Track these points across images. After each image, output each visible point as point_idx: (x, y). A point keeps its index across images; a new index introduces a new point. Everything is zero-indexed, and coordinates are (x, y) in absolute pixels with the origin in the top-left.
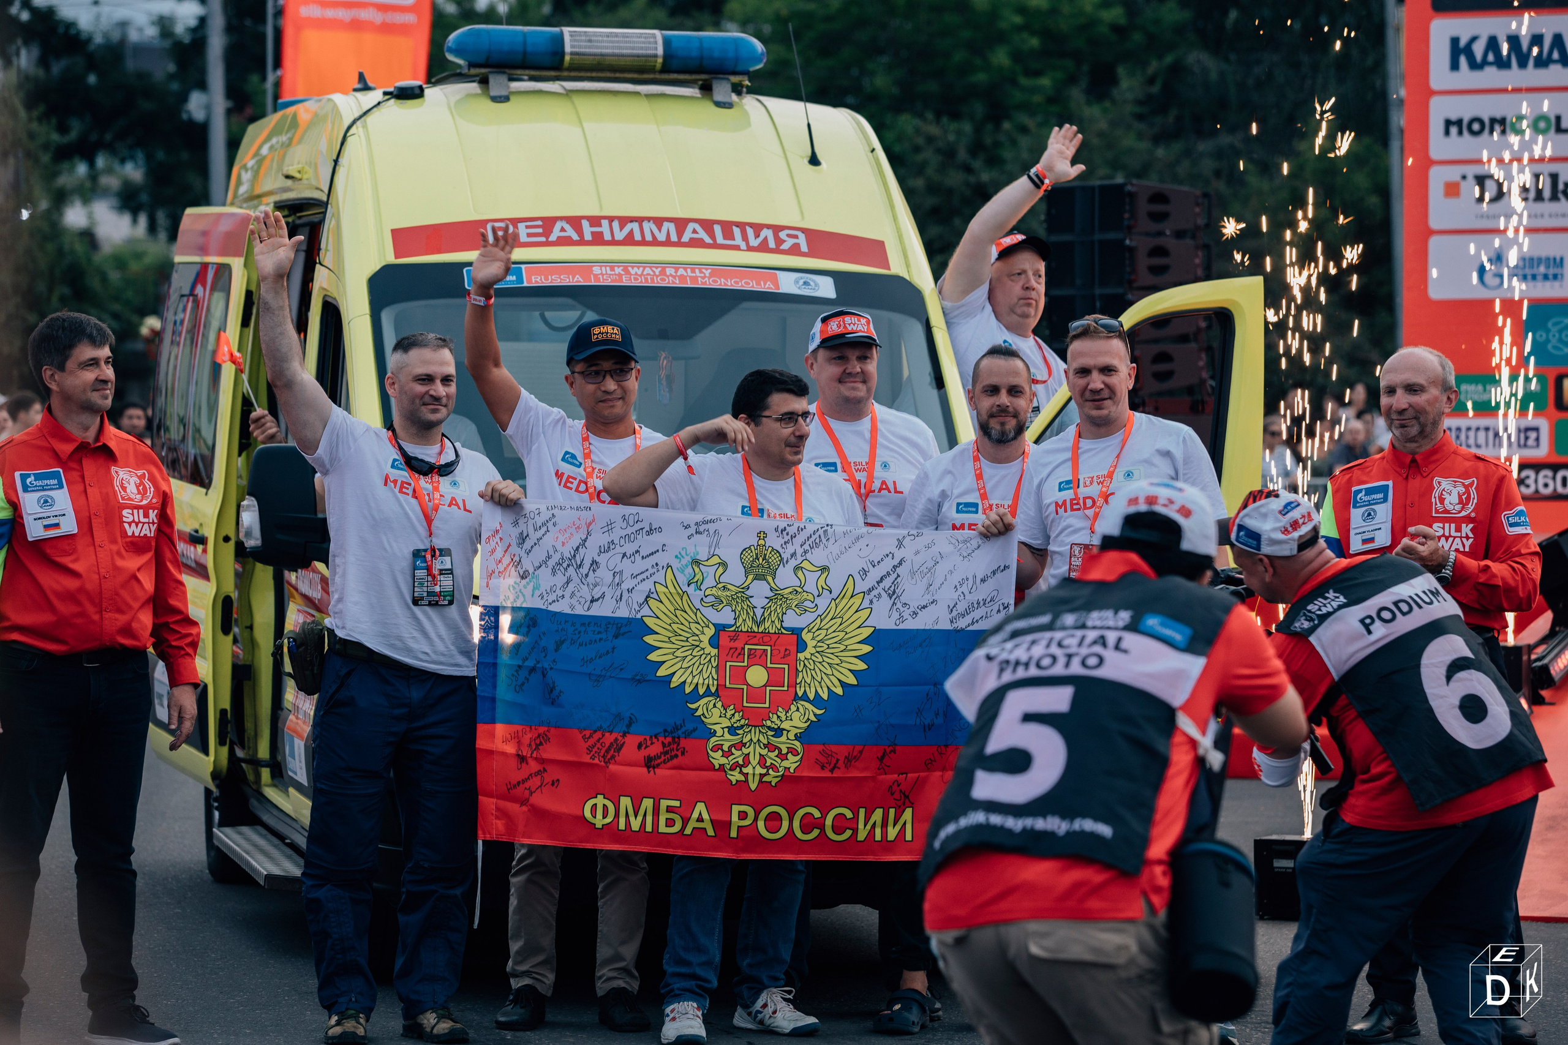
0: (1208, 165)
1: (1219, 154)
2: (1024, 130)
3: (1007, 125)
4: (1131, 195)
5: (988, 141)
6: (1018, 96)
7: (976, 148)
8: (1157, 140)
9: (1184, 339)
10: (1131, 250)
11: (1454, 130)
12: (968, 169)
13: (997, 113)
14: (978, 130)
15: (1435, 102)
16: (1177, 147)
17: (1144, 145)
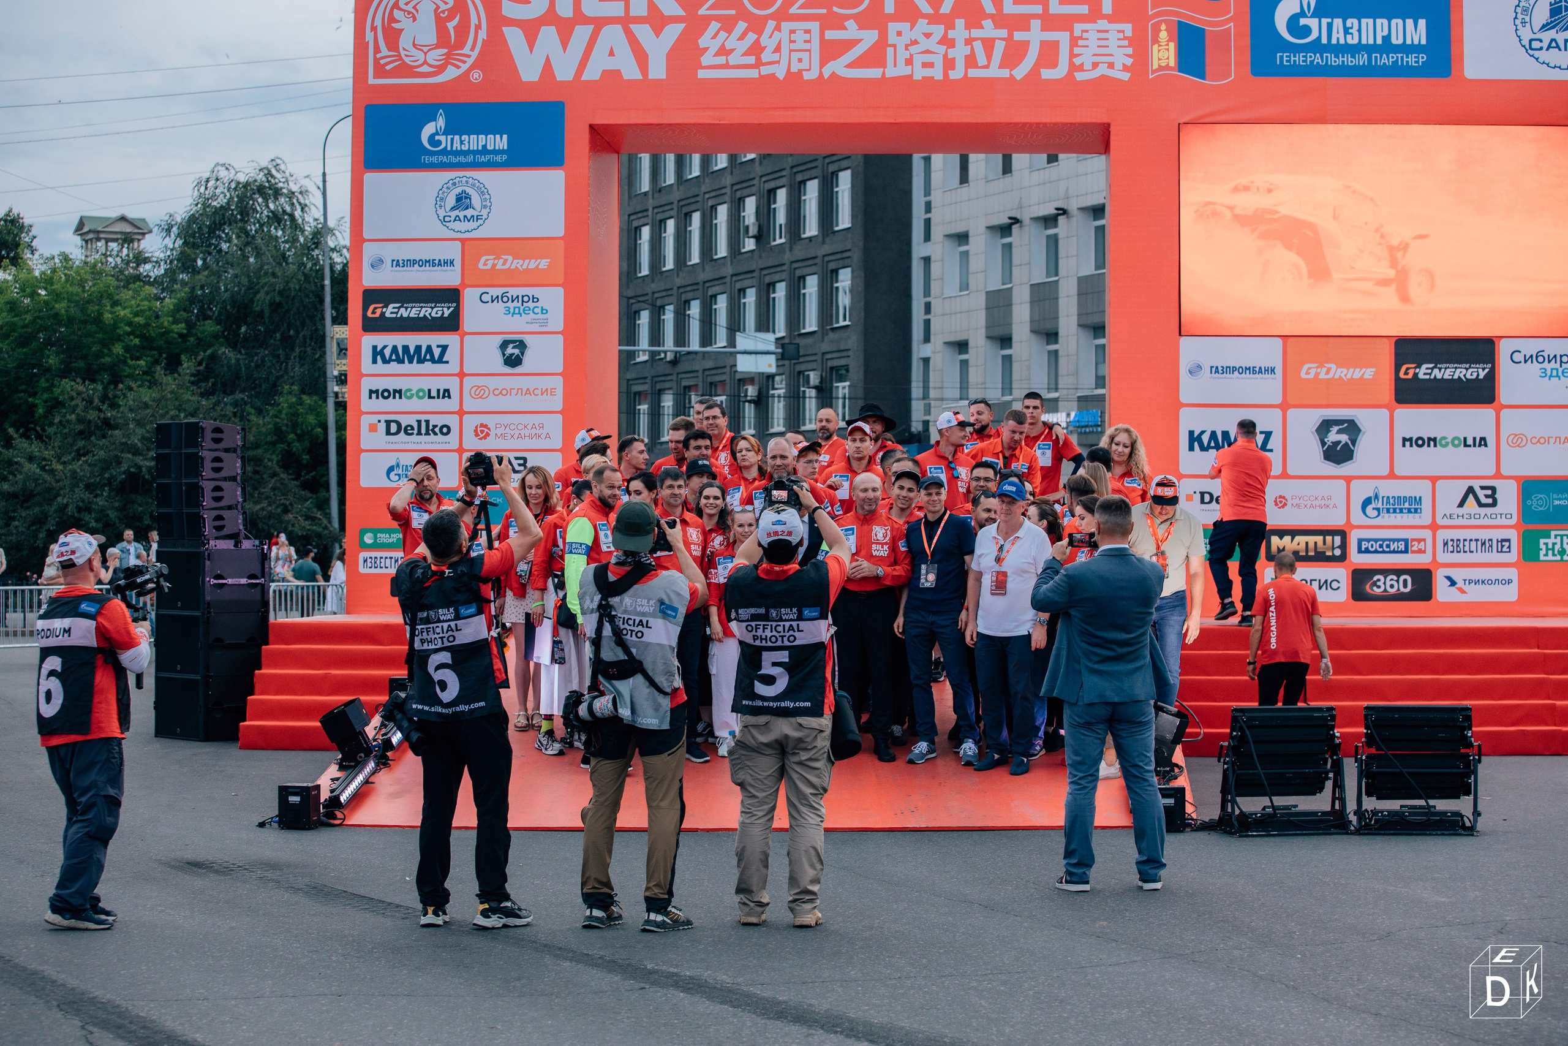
0: (230, 410)
1: (235, 404)
2: (131, 389)
3: (121, 386)
4: (202, 428)
5: (110, 395)
6: (128, 370)
7: (104, 398)
8: (202, 395)
9: (230, 508)
10: (202, 459)
11: (374, 396)
12: (100, 410)
13: (116, 379)
14: (105, 388)
15: (364, 380)
16: (213, 399)
17: (195, 398)
